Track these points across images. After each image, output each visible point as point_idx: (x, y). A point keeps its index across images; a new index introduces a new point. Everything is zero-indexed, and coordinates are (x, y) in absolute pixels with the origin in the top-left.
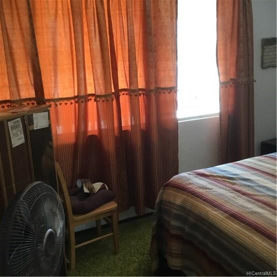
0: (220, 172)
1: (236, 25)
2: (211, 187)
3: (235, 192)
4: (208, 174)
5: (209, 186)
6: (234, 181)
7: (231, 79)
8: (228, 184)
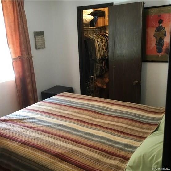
0: (16, 117)
1: (16, 24)
2: (10, 128)
3: (25, 128)
4: (8, 119)
5: (9, 127)
6: (24, 121)
7: (18, 56)
8: (21, 124)
